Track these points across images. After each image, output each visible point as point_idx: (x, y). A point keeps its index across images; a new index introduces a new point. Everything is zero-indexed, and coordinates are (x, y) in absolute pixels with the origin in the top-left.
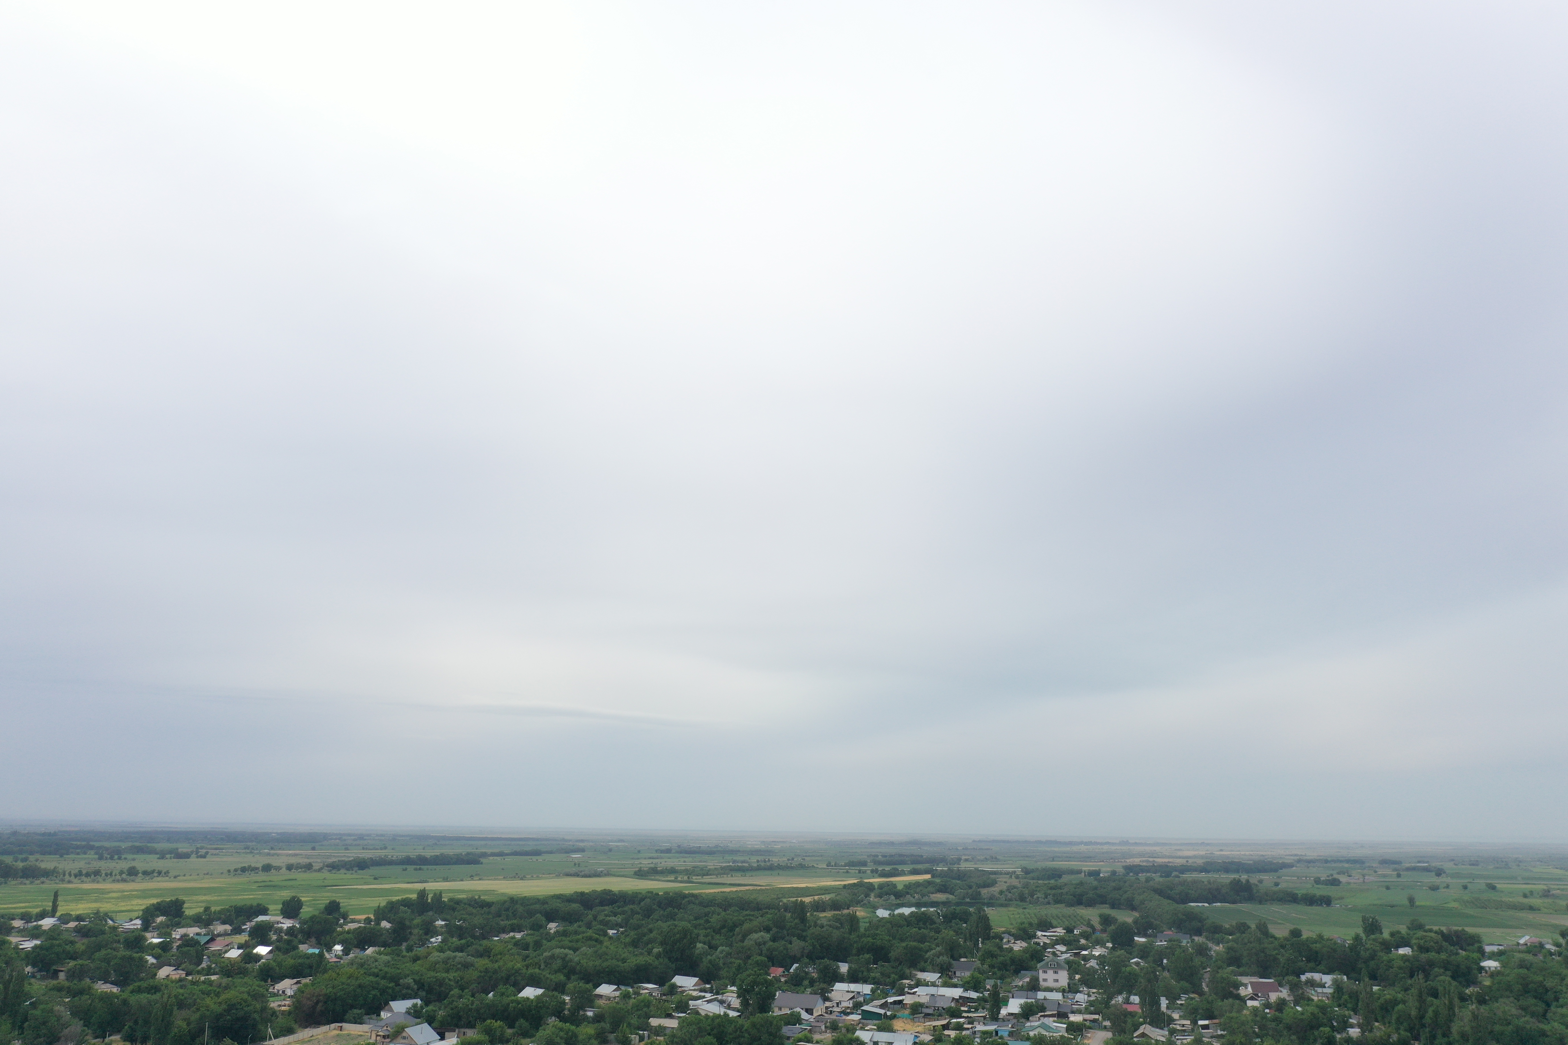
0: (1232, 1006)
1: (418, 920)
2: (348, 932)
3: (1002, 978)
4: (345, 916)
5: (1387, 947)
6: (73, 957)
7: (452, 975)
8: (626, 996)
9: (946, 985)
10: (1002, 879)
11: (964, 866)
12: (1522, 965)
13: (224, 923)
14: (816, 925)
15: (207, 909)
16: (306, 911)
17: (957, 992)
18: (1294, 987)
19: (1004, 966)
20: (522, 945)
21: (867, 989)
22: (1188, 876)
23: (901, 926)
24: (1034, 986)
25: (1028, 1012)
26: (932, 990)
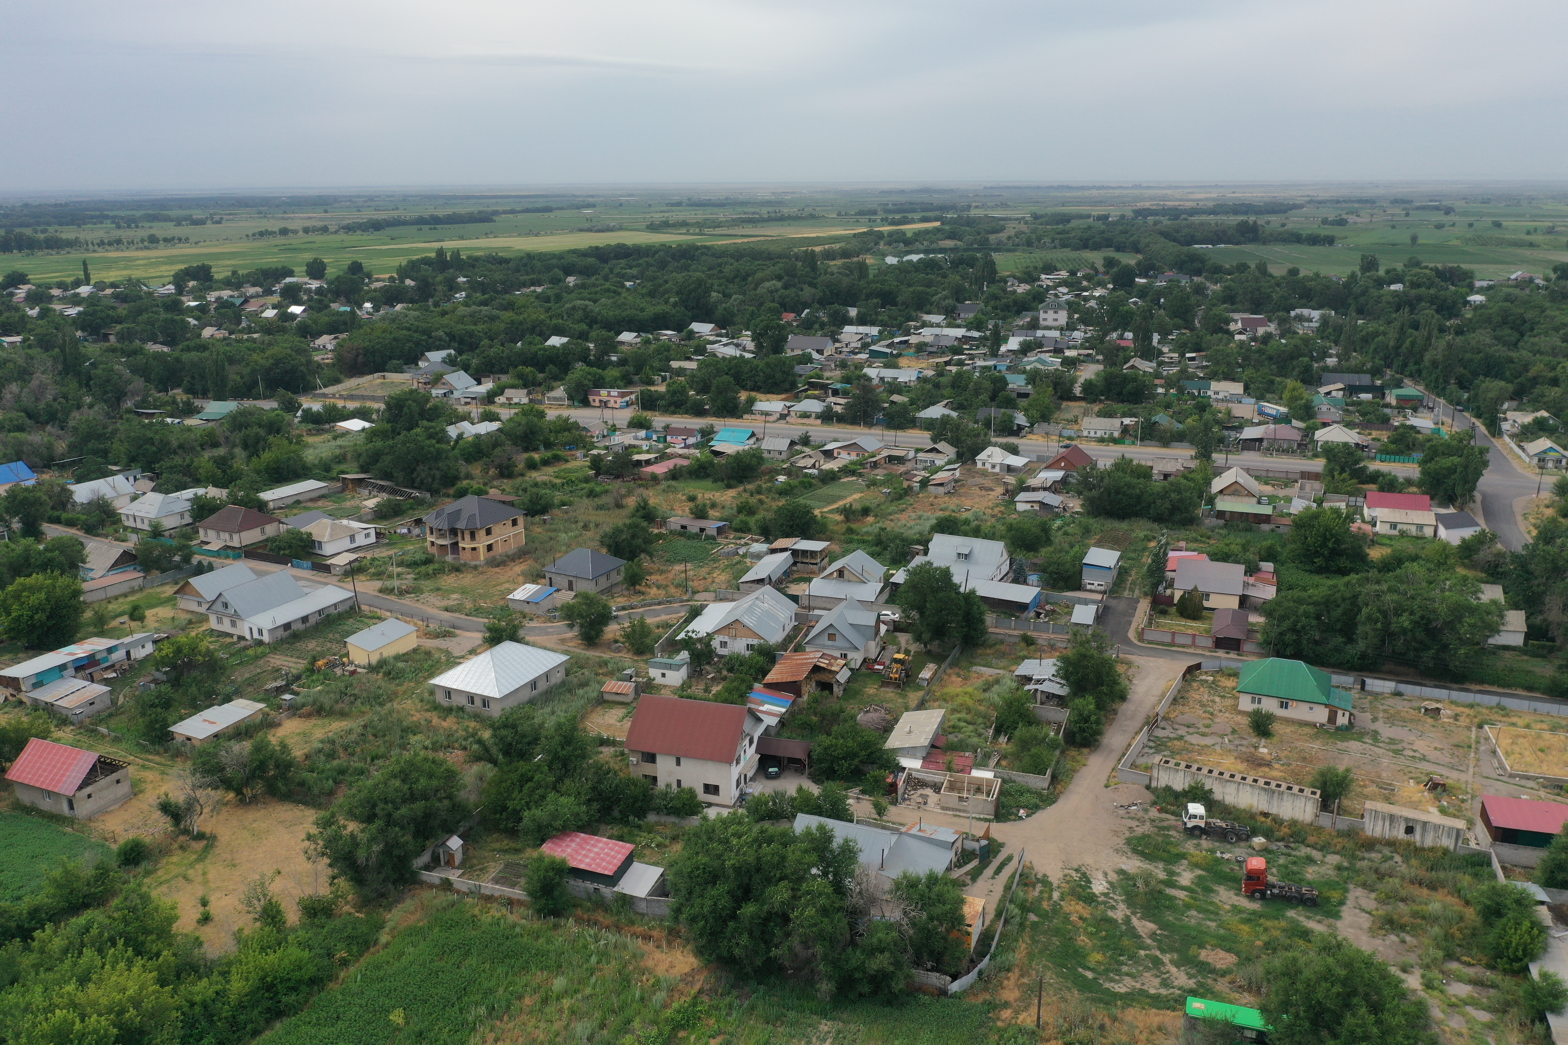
0: (1221, 340)
1: (440, 278)
2: (375, 290)
3: (1004, 318)
4: (369, 276)
5: (1380, 283)
6: (119, 321)
7: (480, 327)
8: (647, 342)
9: (949, 325)
10: (1010, 225)
11: (974, 213)
12: (1508, 299)
13: (254, 285)
14: (826, 273)
15: (234, 273)
16: (331, 272)
17: (960, 332)
18: (1282, 322)
19: (1006, 308)
20: (543, 298)
21: (874, 331)
22: (1196, 219)
23: (909, 272)
24: (1034, 325)
25: (1026, 349)
26: (937, 331)
